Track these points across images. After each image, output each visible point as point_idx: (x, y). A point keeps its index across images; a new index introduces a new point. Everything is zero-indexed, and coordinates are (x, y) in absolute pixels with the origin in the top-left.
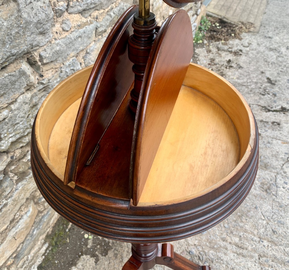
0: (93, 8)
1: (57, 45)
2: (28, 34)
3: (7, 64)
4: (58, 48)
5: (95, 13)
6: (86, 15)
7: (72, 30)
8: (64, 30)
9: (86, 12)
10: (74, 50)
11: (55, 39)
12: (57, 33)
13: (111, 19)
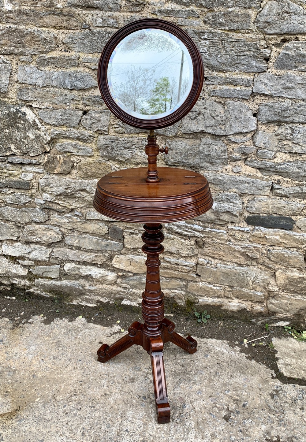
0: (275, 171)
1: (221, 176)
2: (198, 157)
3: (178, 165)
4: (220, 178)
5: (277, 177)
6: (265, 174)
7: (241, 174)
8: (232, 171)
9: (266, 171)
10: (237, 188)
11: (222, 172)
12: (226, 170)
13: (300, 191)
